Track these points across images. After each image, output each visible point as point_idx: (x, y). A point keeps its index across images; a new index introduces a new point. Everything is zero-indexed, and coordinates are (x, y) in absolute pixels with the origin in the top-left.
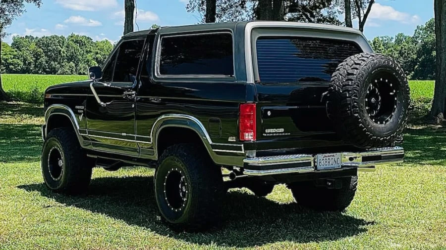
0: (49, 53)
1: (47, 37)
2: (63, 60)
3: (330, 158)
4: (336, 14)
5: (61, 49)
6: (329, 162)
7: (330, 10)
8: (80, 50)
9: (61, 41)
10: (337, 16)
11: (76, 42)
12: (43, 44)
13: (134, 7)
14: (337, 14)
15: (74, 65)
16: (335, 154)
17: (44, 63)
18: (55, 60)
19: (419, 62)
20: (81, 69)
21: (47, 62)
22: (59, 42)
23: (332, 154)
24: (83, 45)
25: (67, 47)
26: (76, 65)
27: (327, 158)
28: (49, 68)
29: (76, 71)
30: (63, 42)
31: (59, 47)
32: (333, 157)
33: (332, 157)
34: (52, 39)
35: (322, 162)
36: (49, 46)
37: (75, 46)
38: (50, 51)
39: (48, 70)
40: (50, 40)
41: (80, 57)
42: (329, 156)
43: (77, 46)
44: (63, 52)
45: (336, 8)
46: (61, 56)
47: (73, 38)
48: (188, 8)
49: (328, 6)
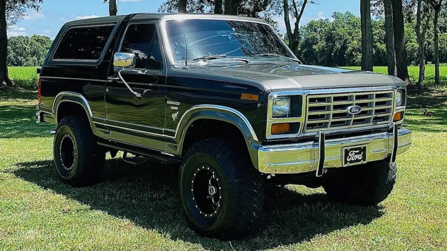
0: (17, 50)
1: (14, 37)
2: (28, 55)
4: (271, 16)
5: (26, 46)
7: (266, 13)
8: (41, 47)
9: (26, 40)
11: (38, 41)
12: (11, 43)
13: (117, 11)
14: (272, 15)
15: (36, 59)
17: (12, 57)
18: (21, 55)
19: (303, 53)
20: (42, 62)
21: (15, 57)
22: (24, 41)
24: (43, 43)
25: (31, 45)
26: (38, 59)
28: (16, 62)
29: (38, 63)
30: (28, 41)
31: (24, 45)
34: (19, 39)
36: (16, 45)
37: (37, 44)
38: (17, 48)
39: (16, 63)
40: (17, 39)
41: (42, 53)
43: (38, 44)
44: (28, 49)
46: (26, 52)
47: (35, 38)
49: (265, 9)
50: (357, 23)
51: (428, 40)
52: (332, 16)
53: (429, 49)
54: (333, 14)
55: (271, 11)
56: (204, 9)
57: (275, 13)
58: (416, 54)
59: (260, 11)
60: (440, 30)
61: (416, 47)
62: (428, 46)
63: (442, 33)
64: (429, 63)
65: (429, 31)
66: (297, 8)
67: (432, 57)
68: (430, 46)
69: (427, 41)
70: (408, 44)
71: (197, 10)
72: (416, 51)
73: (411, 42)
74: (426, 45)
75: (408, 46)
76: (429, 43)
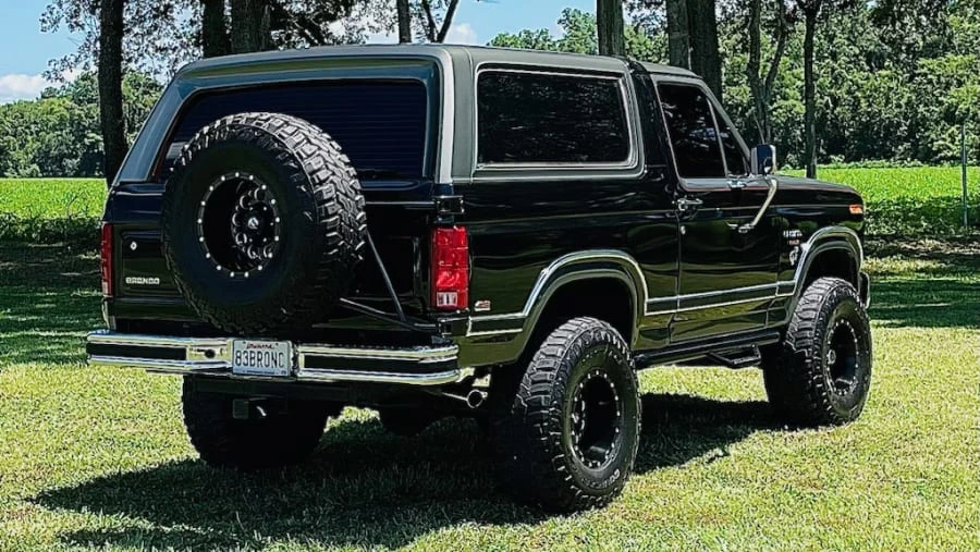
3: (263, 351)
4: (364, 33)
6: (259, 360)
7: (352, 24)
10: (367, 37)
14: (367, 32)
16: (273, 343)
23: (268, 343)
27: (256, 350)
32: (270, 351)
33: (267, 350)
35: (243, 357)
42: (259, 347)
45: (364, 20)
48: (44, 21)
49: (348, 14)
50: (631, 43)
51: (833, 91)
52: (560, 22)
53: (837, 117)
54: (562, 17)
55: (364, 19)
56: (174, 15)
57: (376, 25)
58: (798, 132)
59: (333, 18)
60: (868, 63)
61: (798, 113)
62: (834, 108)
63: (871, 70)
64: (837, 158)
65: (836, 66)
66: (433, 13)
67: (844, 140)
68: (838, 109)
69: (831, 95)
70: (775, 105)
71: (155, 17)
72: (799, 123)
73: (785, 98)
74: (827, 105)
75: (775, 109)
76: (836, 102)
